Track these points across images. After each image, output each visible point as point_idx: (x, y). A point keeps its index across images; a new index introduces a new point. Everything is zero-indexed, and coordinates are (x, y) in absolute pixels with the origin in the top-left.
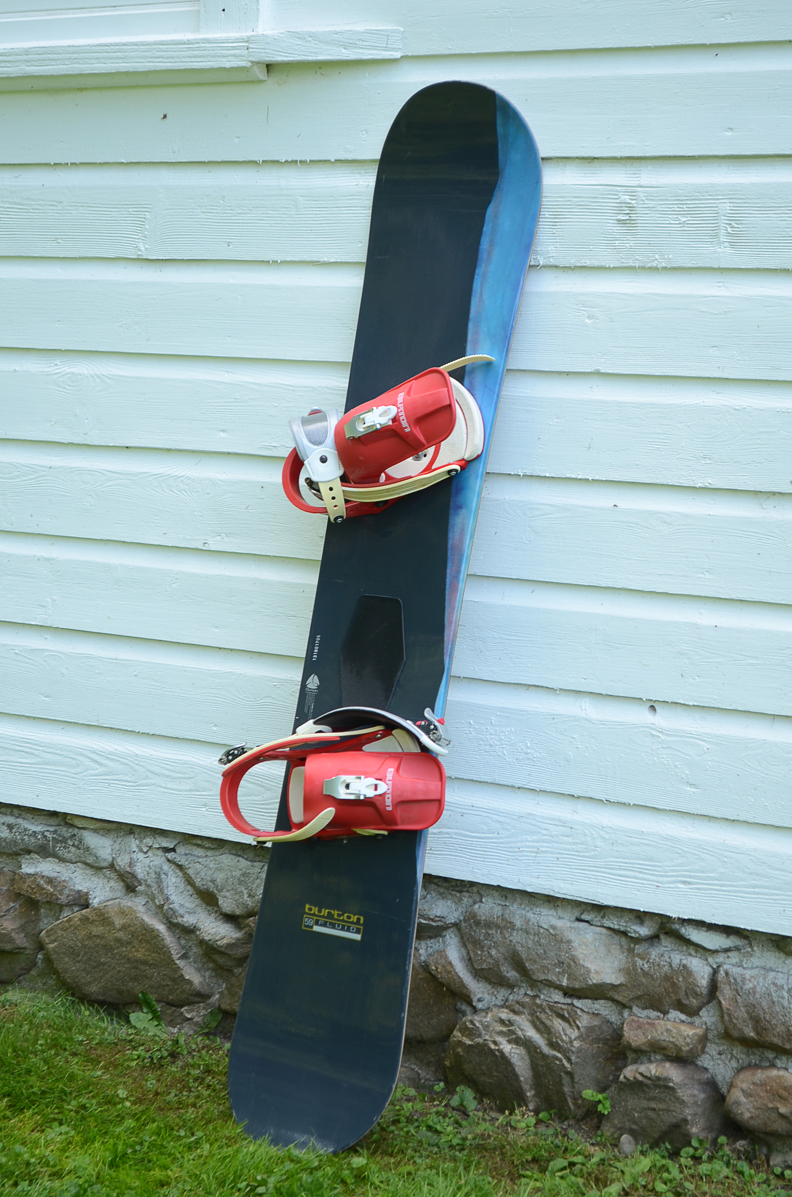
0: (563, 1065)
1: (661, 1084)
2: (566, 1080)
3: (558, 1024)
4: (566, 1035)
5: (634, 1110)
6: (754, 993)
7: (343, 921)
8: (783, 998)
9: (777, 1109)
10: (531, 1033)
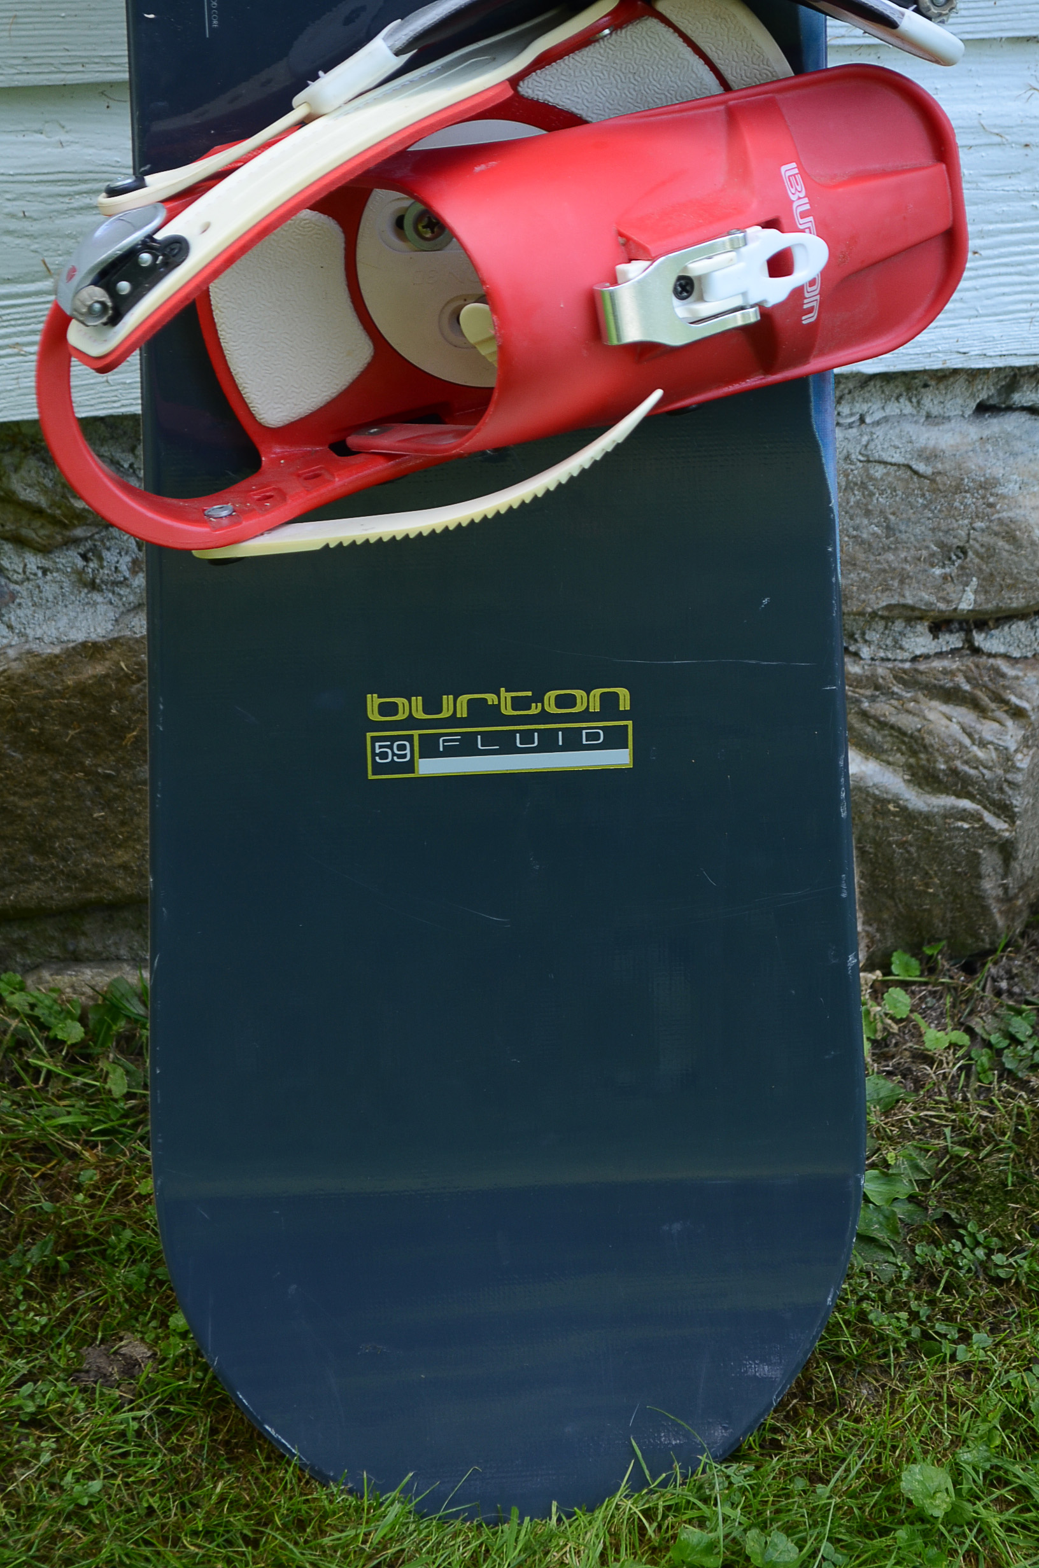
0: (985, 827)
2: (990, 860)
4: (983, 744)
7: (544, 717)
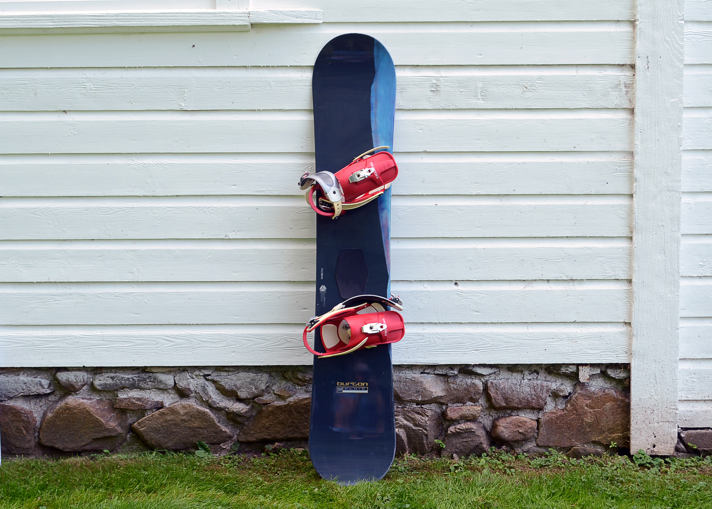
0: (423, 432)
1: (469, 431)
2: (424, 438)
3: (418, 417)
4: (423, 420)
5: (456, 443)
6: (505, 388)
7: (357, 386)
8: (517, 388)
9: (519, 431)
10: (406, 422)
